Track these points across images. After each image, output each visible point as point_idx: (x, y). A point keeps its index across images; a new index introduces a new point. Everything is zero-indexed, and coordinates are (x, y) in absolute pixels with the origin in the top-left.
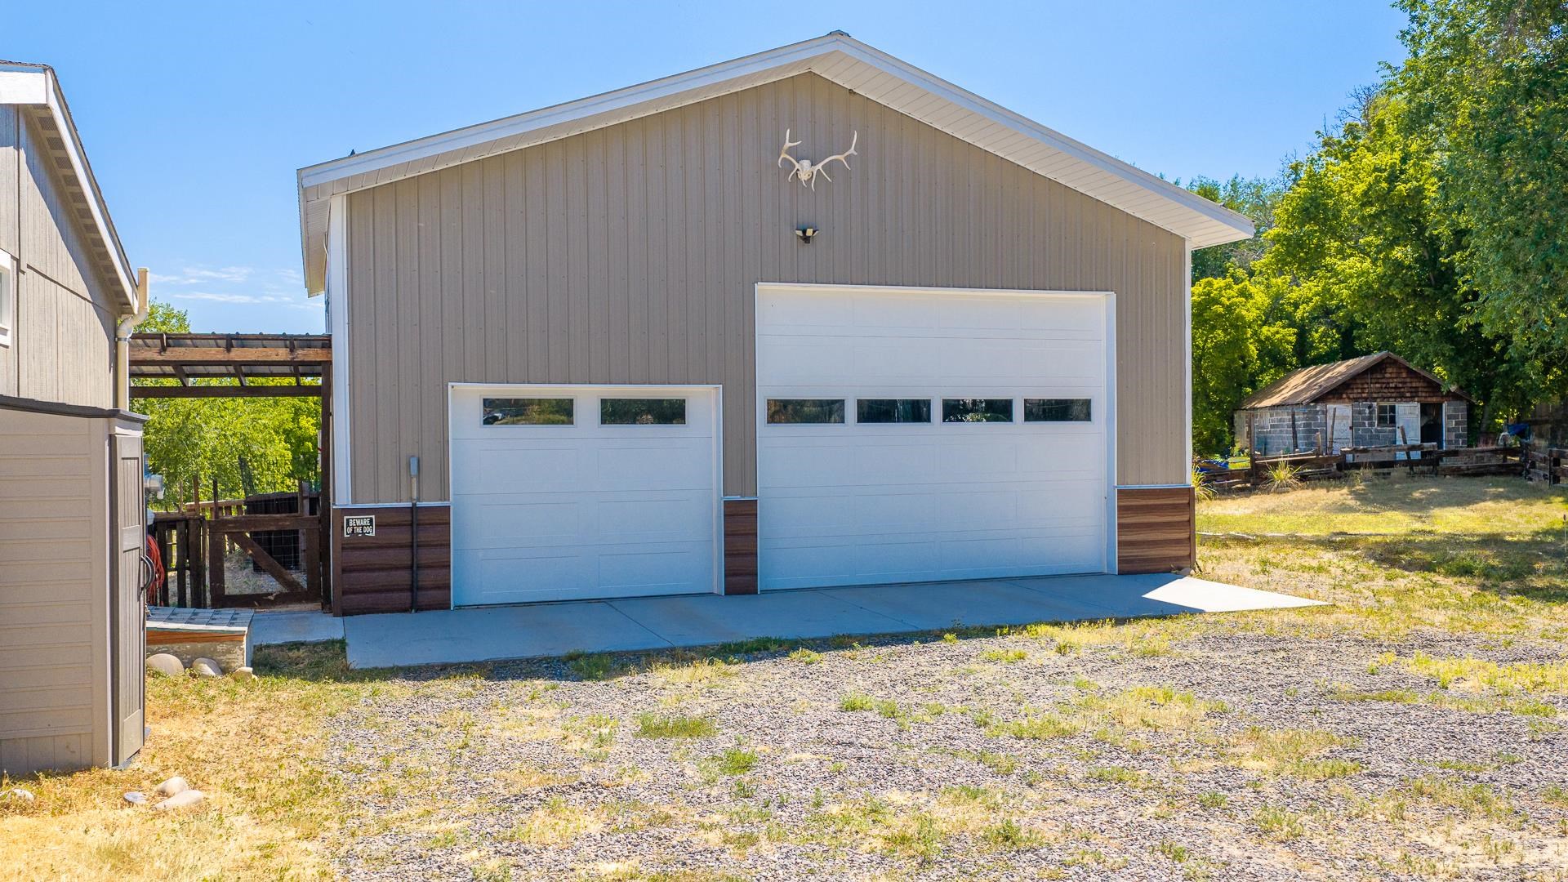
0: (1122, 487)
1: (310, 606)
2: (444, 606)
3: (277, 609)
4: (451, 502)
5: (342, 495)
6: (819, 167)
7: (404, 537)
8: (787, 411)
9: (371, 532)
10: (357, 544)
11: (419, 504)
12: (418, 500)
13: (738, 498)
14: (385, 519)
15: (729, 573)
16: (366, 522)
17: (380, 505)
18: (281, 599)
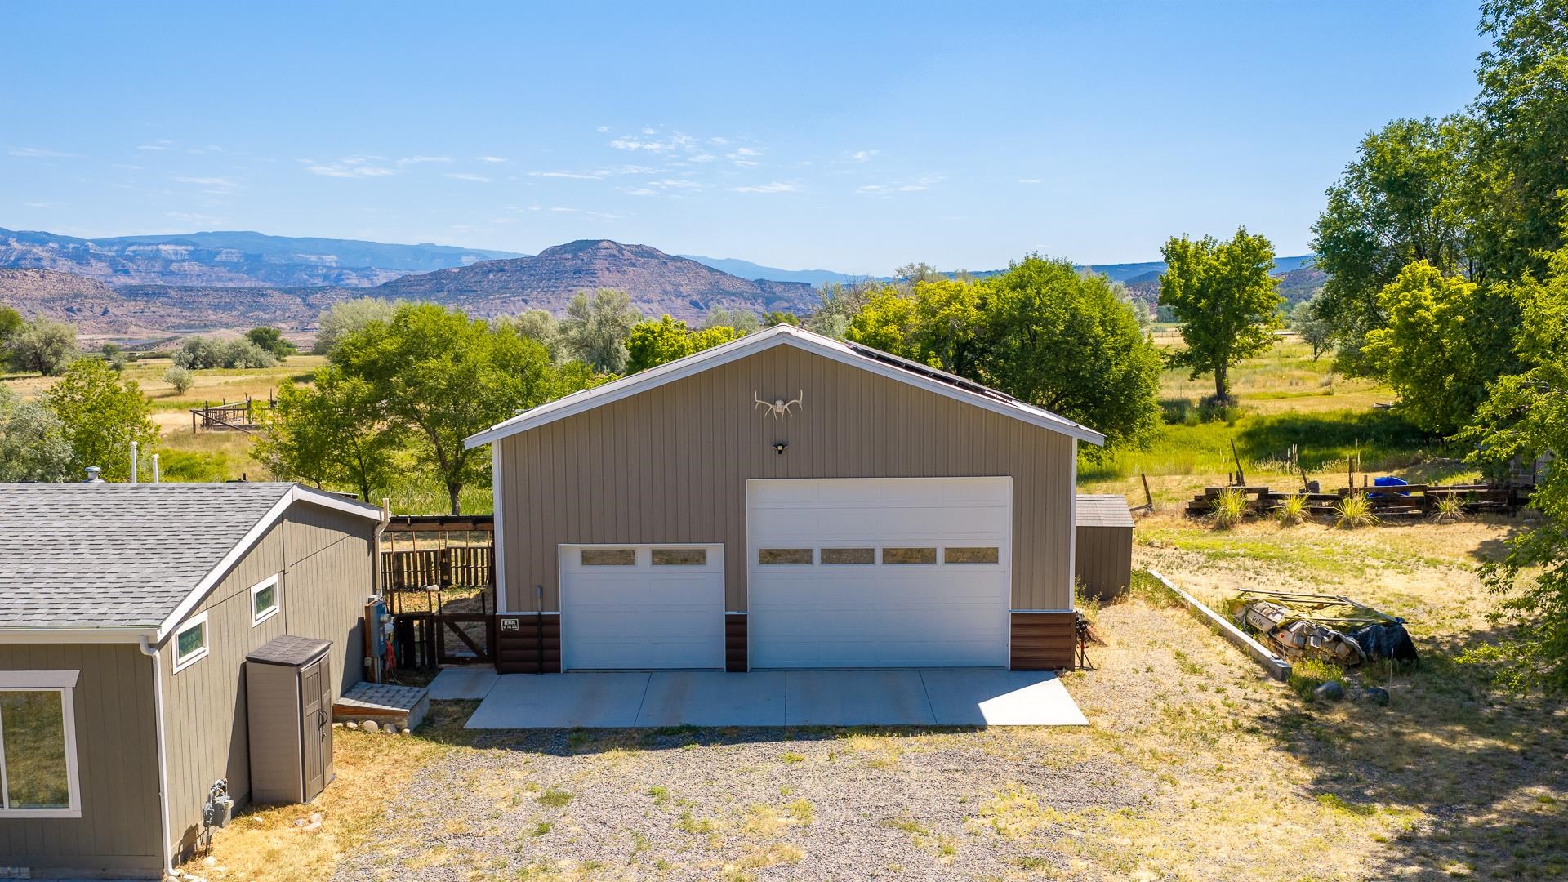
0: (1015, 611)
1: (488, 665)
2: (557, 670)
3: (472, 666)
4: (562, 612)
5: (502, 609)
6: (786, 406)
7: (534, 629)
8: (771, 556)
9: (516, 628)
10: (509, 634)
11: (542, 613)
12: (542, 610)
13: (735, 613)
14: (524, 621)
15: (728, 659)
16: (514, 623)
17: (522, 613)
18: (473, 661)
